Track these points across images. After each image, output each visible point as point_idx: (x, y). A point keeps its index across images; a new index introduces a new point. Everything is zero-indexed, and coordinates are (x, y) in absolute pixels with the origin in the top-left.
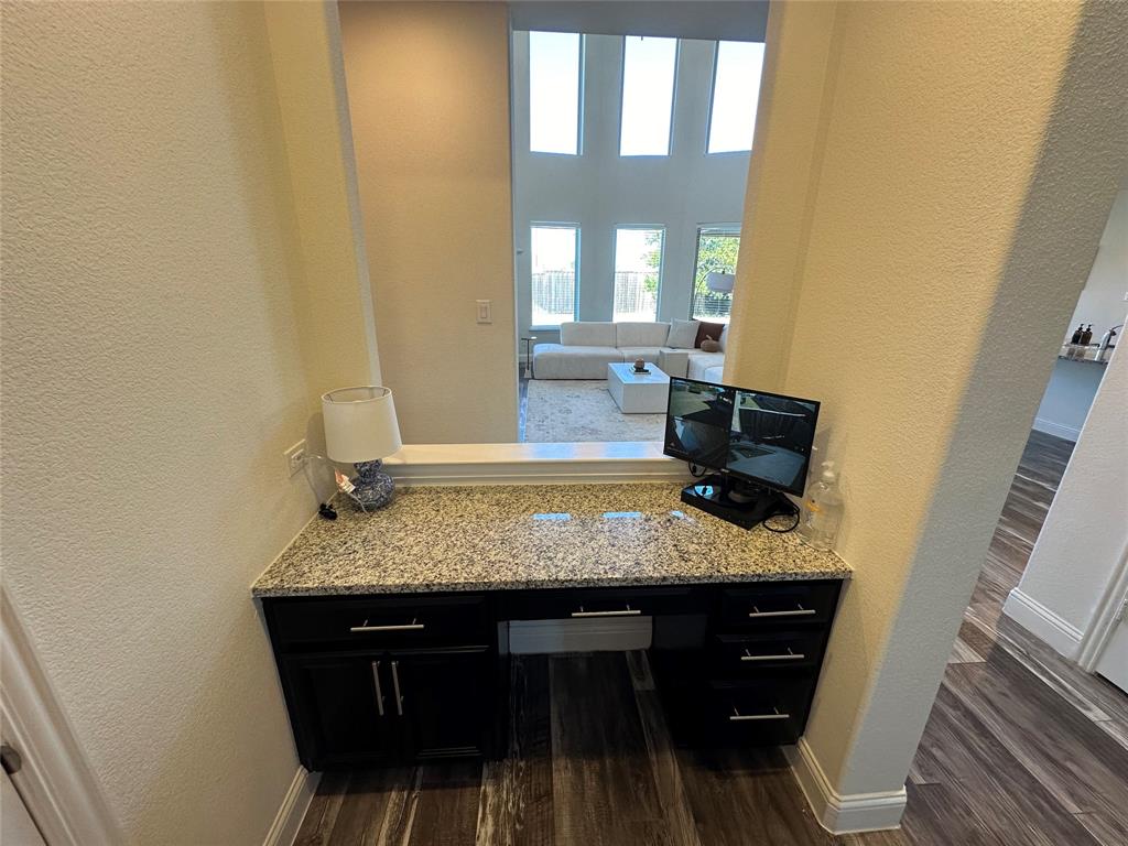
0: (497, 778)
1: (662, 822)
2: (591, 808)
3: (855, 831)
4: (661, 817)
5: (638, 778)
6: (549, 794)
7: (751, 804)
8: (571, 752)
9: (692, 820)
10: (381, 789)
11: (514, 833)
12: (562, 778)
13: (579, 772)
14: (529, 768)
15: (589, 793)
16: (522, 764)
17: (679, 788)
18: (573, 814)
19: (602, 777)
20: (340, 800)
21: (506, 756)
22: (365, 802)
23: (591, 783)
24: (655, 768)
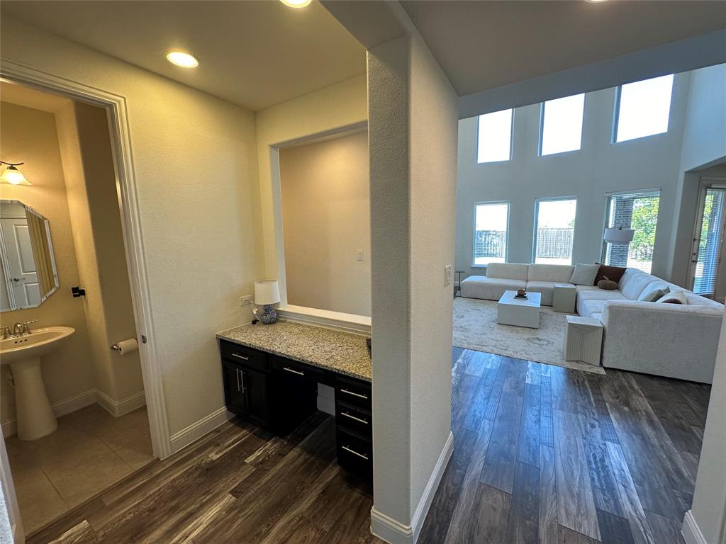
0: (275, 442)
1: (310, 485)
2: (292, 467)
3: (382, 538)
4: (312, 483)
5: (318, 468)
6: (284, 455)
7: (350, 502)
8: (304, 449)
9: (321, 491)
10: (243, 428)
11: (265, 458)
12: (292, 454)
13: (300, 455)
14: (286, 445)
15: (297, 462)
16: (286, 443)
17: (329, 479)
18: (285, 465)
19: (306, 461)
20: (232, 425)
21: (283, 438)
22: (238, 428)
23: (301, 460)
24: (327, 469)
